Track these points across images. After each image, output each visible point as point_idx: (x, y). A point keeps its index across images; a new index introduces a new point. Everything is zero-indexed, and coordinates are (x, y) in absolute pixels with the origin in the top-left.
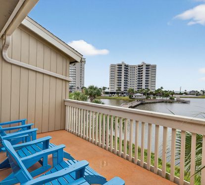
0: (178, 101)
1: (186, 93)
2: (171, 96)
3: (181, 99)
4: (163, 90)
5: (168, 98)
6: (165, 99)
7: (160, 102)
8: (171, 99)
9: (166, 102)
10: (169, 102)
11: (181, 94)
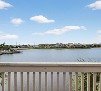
0: (16, 52)
1: (19, 47)
2: (11, 49)
3: (18, 50)
4: (5, 45)
5: (9, 51)
6: (7, 51)
7: (4, 54)
8: (11, 51)
9: (8, 53)
10: (10, 53)
11: (17, 47)
